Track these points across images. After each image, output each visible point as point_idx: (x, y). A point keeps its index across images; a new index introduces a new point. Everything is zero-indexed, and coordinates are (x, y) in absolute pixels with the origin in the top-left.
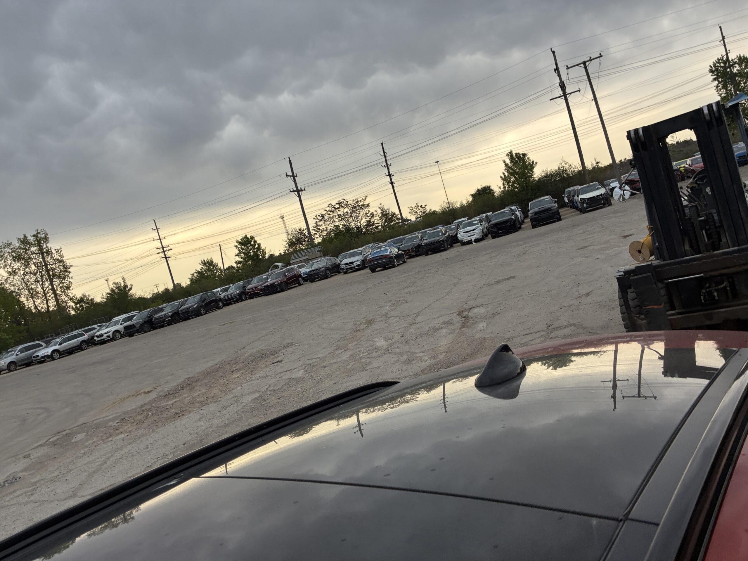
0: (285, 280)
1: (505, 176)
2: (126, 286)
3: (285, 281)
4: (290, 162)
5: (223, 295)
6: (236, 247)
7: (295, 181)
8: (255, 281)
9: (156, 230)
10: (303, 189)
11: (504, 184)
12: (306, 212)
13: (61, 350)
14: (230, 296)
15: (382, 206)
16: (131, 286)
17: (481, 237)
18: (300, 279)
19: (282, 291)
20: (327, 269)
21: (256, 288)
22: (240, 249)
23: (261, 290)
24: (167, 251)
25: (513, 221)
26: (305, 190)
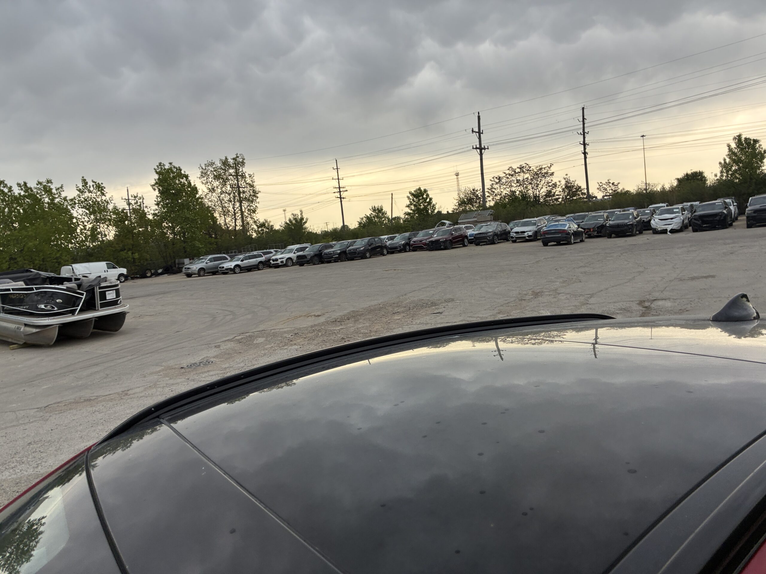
0: (451, 238)
1: (725, 162)
2: (302, 219)
3: (450, 240)
4: (479, 118)
5: (388, 243)
6: (408, 197)
7: (480, 138)
8: (421, 235)
9: (336, 170)
10: (487, 147)
11: (722, 172)
12: (484, 171)
13: (243, 266)
14: (395, 246)
15: (568, 177)
16: (307, 219)
17: (679, 228)
18: (466, 240)
19: (446, 248)
20: (495, 234)
21: (421, 241)
22: (411, 200)
23: (425, 244)
24: (343, 191)
25: (724, 216)
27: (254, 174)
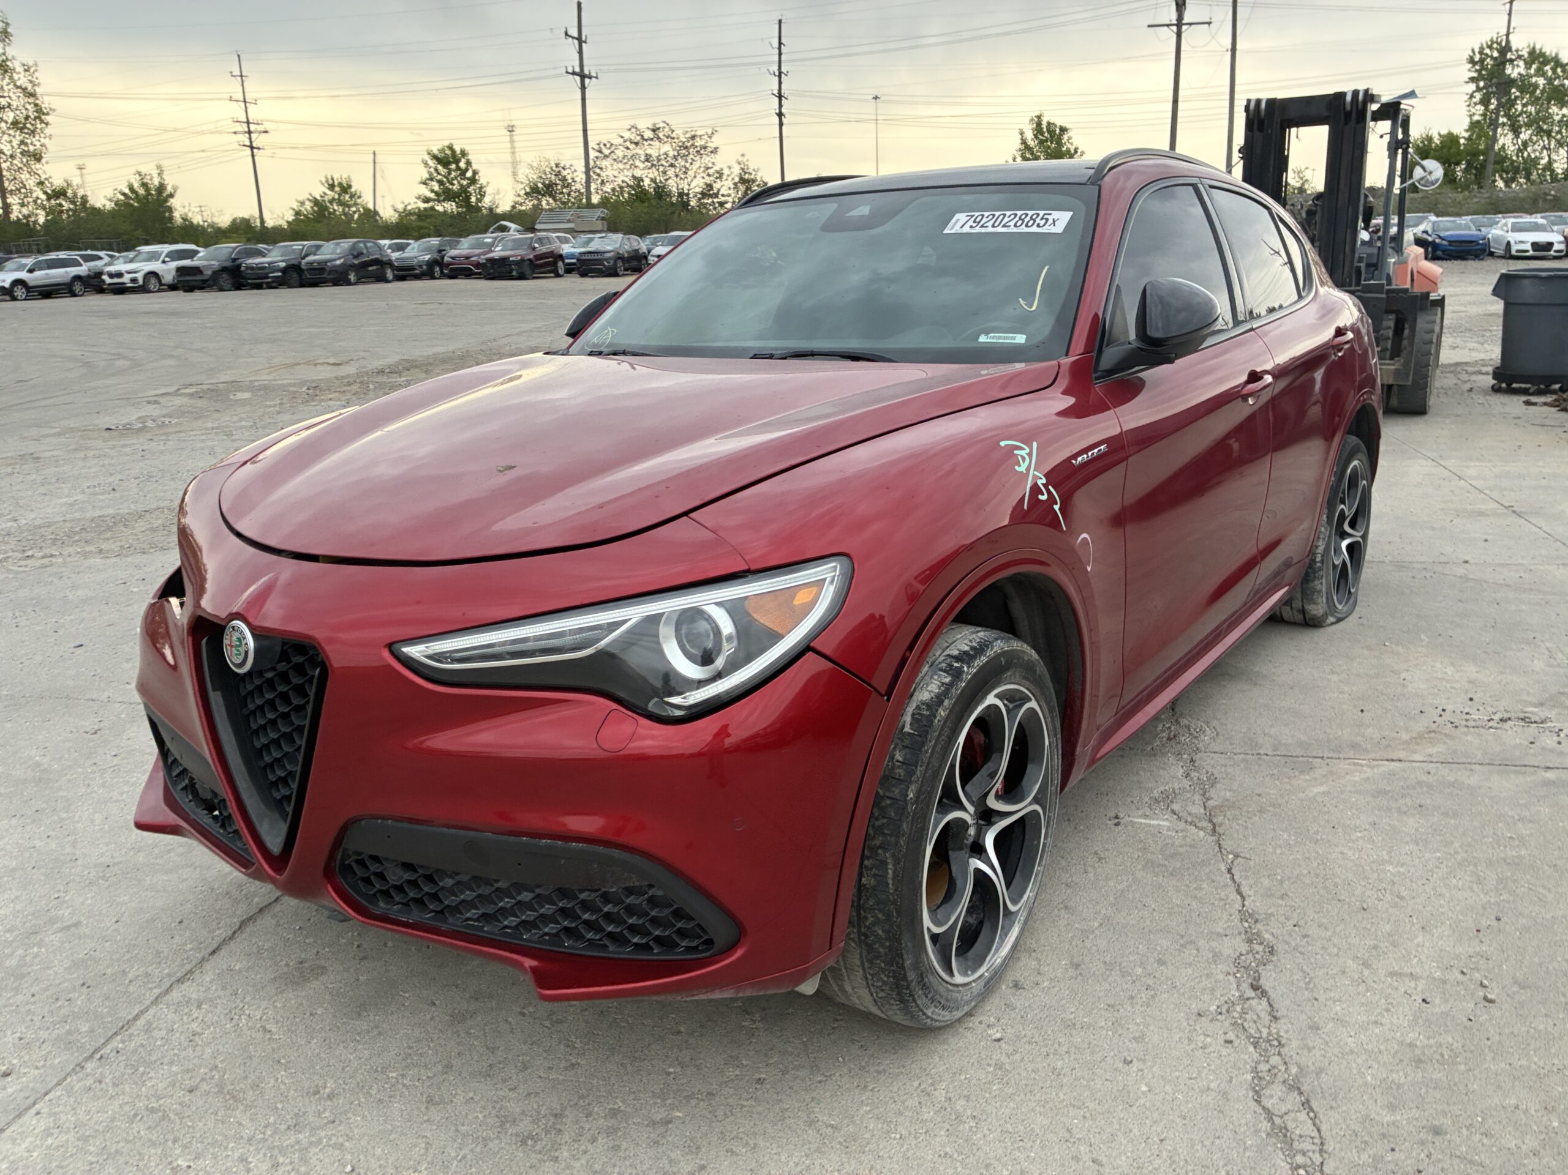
0: (531, 257)
2: (161, 188)
3: (530, 260)
4: (579, 5)
5: (395, 255)
6: (426, 164)
7: (580, 52)
8: (466, 245)
9: (239, 77)
10: (593, 74)
12: (589, 126)
13: (31, 284)
14: (409, 263)
15: (745, 159)
16: (175, 189)
18: (560, 264)
19: (522, 277)
20: (619, 257)
21: (467, 258)
22: (432, 170)
23: (478, 265)
24: (256, 132)
26: (597, 77)
27: (36, 65)
